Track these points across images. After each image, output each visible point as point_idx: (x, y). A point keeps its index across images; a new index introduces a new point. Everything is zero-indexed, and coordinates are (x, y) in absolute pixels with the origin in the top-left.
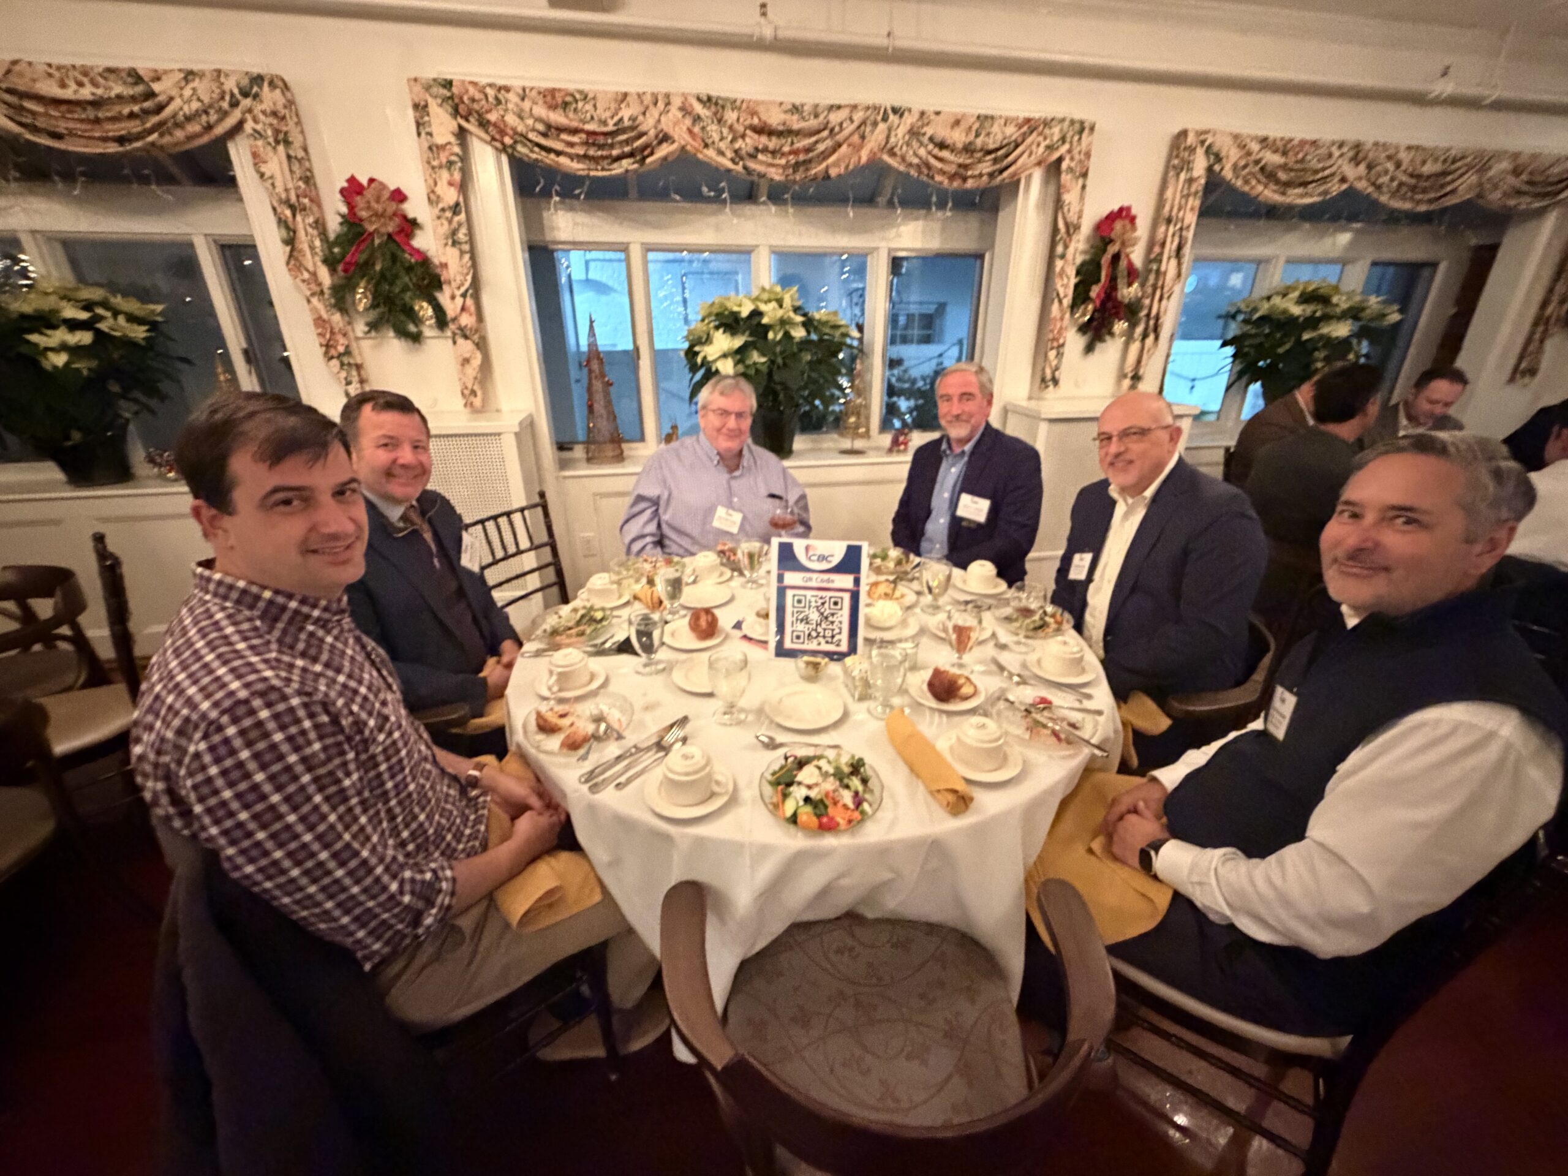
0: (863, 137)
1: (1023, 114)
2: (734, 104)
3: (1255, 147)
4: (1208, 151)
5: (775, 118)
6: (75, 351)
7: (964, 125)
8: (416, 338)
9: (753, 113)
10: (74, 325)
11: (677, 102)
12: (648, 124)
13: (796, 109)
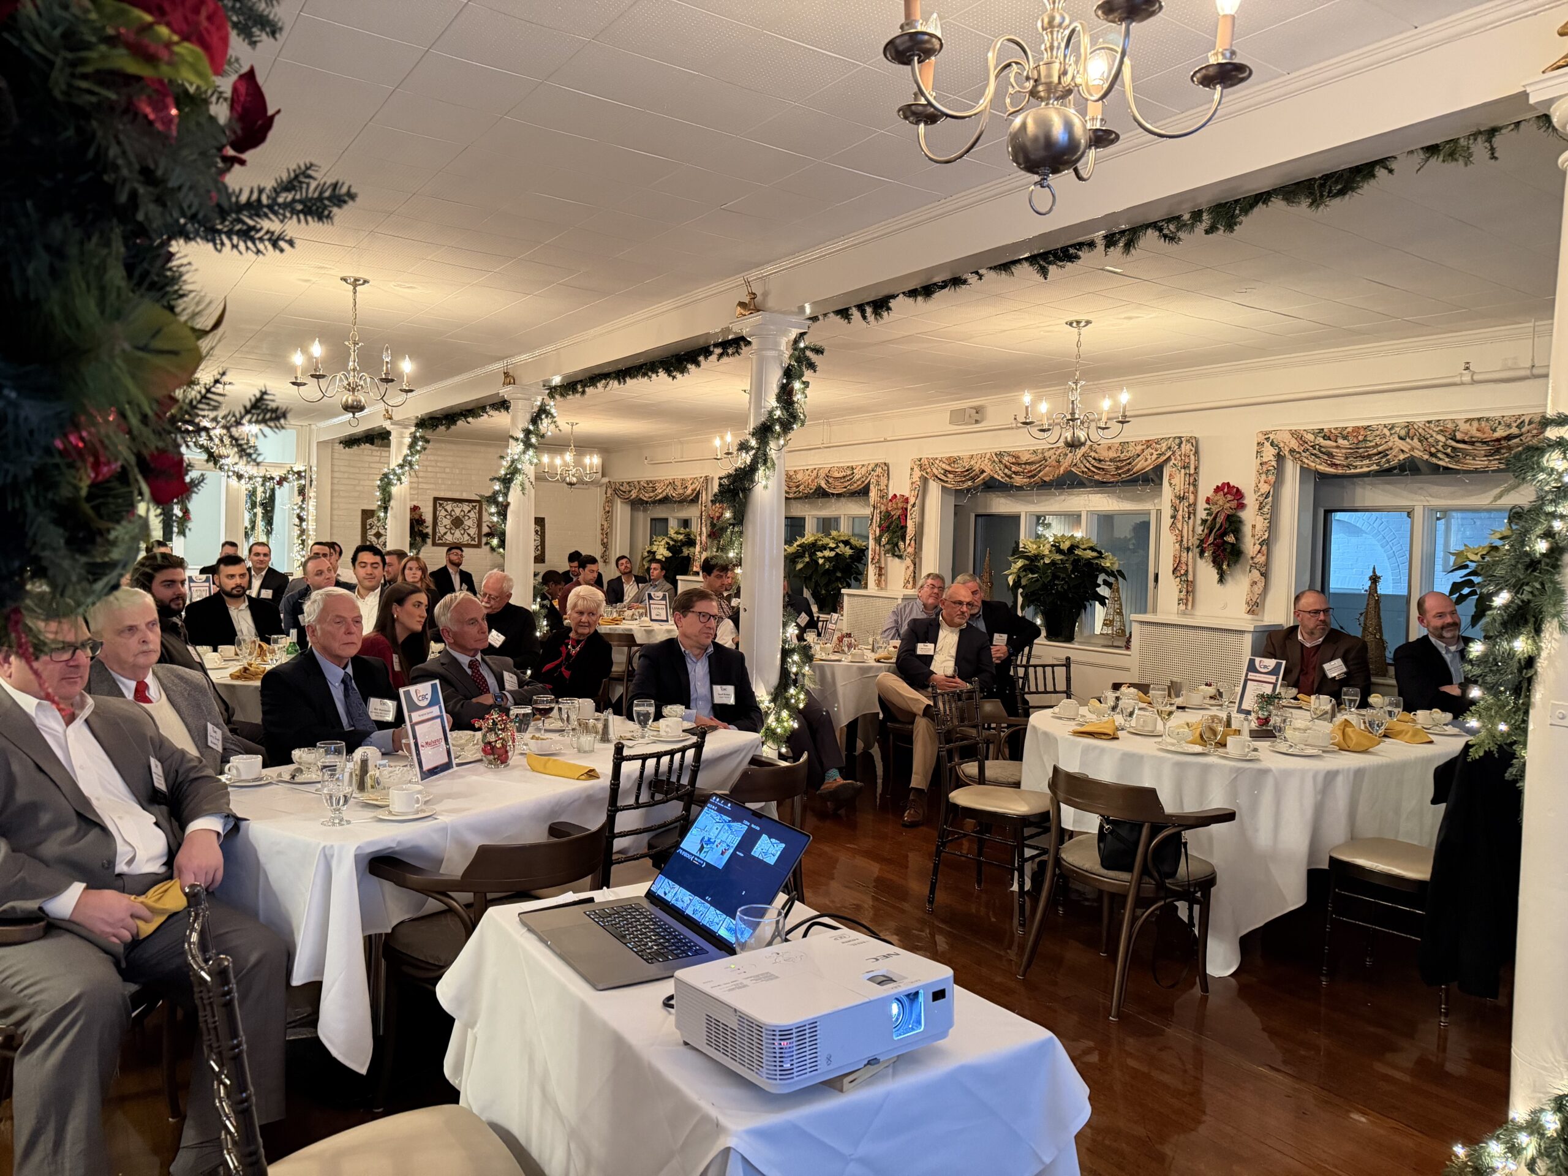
0: (1059, 462)
1: (1144, 439)
2: (1009, 454)
3: (1310, 437)
4: (1272, 444)
5: (1024, 458)
6: (827, 559)
7: (1113, 449)
8: (900, 557)
9: (1018, 457)
10: (832, 549)
11: (988, 456)
12: (977, 468)
13: (1035, 452)
